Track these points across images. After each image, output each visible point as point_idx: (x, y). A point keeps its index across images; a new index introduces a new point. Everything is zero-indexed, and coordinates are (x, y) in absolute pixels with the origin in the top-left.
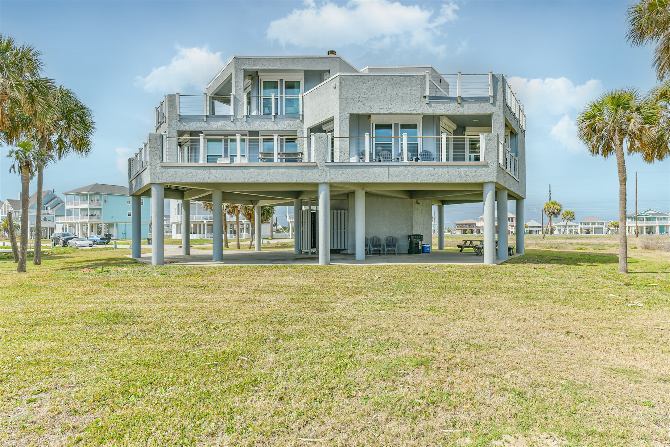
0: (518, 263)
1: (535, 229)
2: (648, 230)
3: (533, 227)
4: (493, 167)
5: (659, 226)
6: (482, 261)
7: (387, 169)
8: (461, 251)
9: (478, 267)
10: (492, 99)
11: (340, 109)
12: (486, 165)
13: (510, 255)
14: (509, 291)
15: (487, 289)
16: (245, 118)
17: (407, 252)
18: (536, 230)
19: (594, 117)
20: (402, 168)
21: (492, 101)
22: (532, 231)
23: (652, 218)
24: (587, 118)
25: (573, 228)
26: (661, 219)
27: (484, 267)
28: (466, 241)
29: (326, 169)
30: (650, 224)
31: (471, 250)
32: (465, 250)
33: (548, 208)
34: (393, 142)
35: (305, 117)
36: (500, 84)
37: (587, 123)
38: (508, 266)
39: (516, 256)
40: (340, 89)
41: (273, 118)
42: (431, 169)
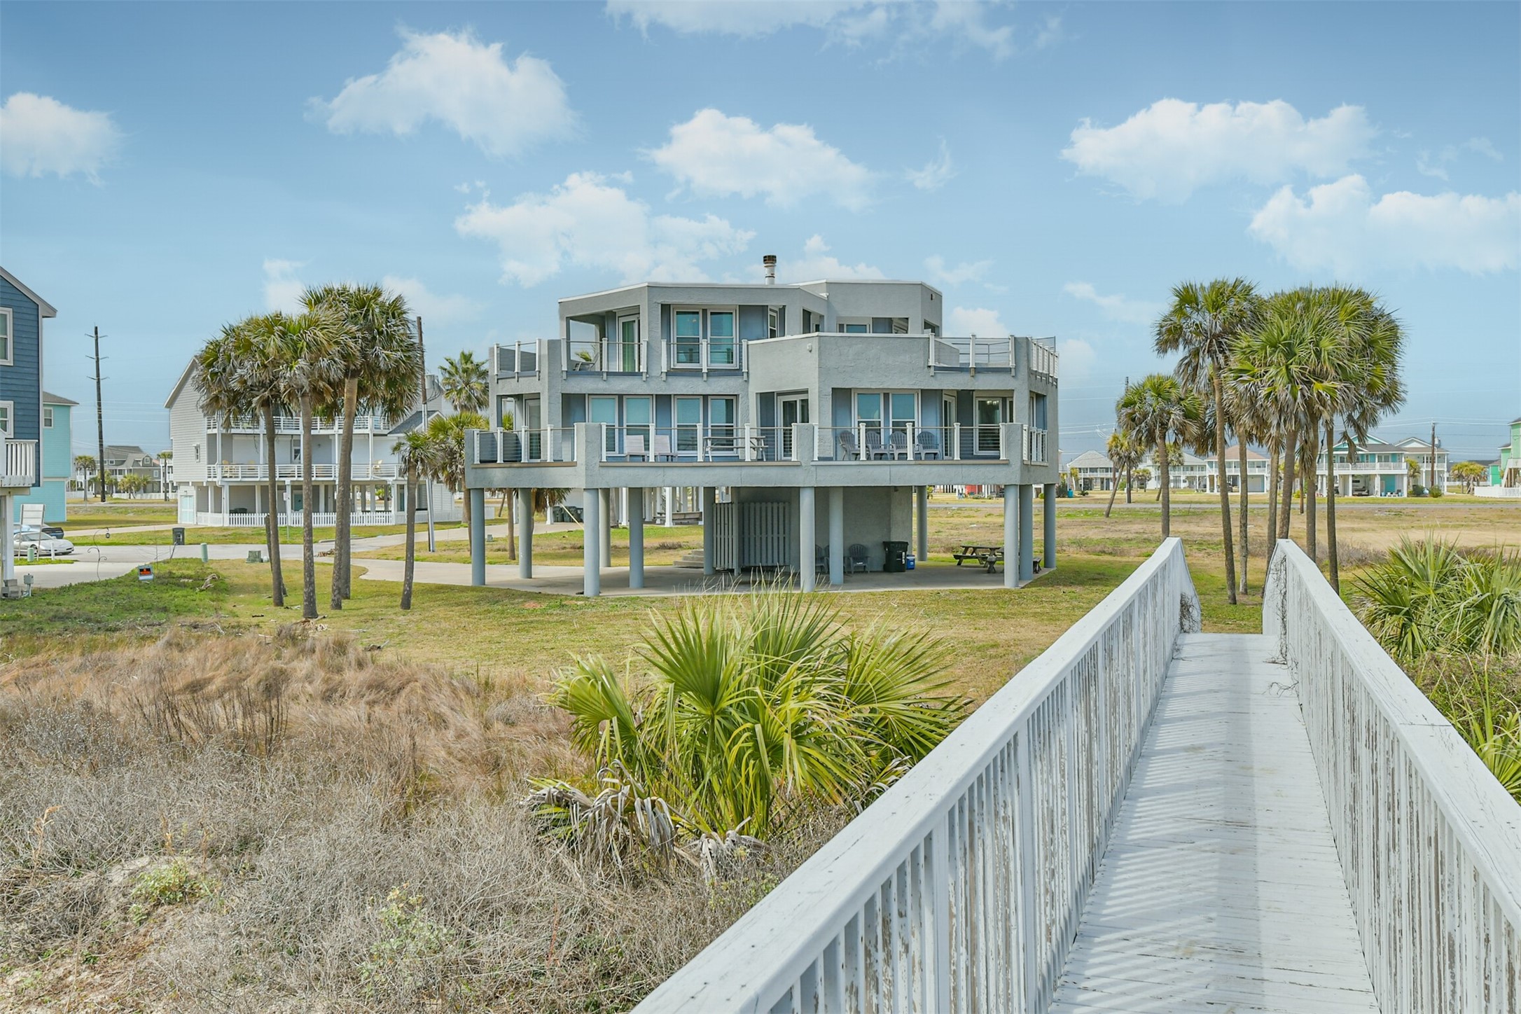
0: (1045, 585)
1: (1099, 475)
2: (1360, 485)
3: (1093, 470)
4: (1016, 466)
5: (1381, 475)
6: (1002, 582)
7: (888, 468)
8: (959, 564)
9: (999, 591)
10: (1013, 370)
11: (819, 382)
12: (1007, 464)
13: (1036, 572)
14: (1035, 615)
15: (1015, 614)
16: (664, 375)
17: (881, 569)
18: (1102, 480)
19: (1135, 403)
20: (906, 467)
21: (1013, 374)
22: (1091, 480)
23: (1367, 455)
24: (1126, 405)
25: (1197, 474)
26: (1387, 460)
27: (1007, 591)
28: (967, 548)
29: (813, 469)
30: (1361, 470)
31: (976, 562)
32: (965, 562)
33: (1117, 447)
34: (882, 420)
35: (751, 376)
36: (1023, 351)
37: (1125, 411)
38: (1034, 589)
39: (1045, 572)
40: (820, 354)
41: (705, 375)
42: (942, 468)
